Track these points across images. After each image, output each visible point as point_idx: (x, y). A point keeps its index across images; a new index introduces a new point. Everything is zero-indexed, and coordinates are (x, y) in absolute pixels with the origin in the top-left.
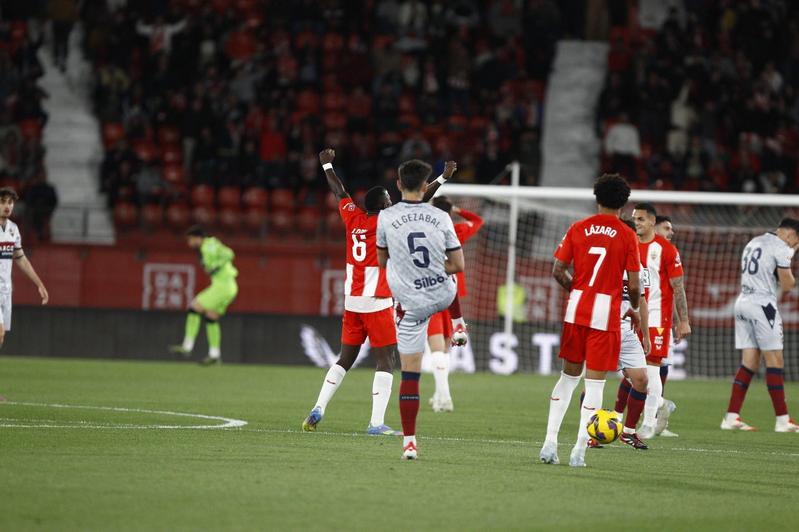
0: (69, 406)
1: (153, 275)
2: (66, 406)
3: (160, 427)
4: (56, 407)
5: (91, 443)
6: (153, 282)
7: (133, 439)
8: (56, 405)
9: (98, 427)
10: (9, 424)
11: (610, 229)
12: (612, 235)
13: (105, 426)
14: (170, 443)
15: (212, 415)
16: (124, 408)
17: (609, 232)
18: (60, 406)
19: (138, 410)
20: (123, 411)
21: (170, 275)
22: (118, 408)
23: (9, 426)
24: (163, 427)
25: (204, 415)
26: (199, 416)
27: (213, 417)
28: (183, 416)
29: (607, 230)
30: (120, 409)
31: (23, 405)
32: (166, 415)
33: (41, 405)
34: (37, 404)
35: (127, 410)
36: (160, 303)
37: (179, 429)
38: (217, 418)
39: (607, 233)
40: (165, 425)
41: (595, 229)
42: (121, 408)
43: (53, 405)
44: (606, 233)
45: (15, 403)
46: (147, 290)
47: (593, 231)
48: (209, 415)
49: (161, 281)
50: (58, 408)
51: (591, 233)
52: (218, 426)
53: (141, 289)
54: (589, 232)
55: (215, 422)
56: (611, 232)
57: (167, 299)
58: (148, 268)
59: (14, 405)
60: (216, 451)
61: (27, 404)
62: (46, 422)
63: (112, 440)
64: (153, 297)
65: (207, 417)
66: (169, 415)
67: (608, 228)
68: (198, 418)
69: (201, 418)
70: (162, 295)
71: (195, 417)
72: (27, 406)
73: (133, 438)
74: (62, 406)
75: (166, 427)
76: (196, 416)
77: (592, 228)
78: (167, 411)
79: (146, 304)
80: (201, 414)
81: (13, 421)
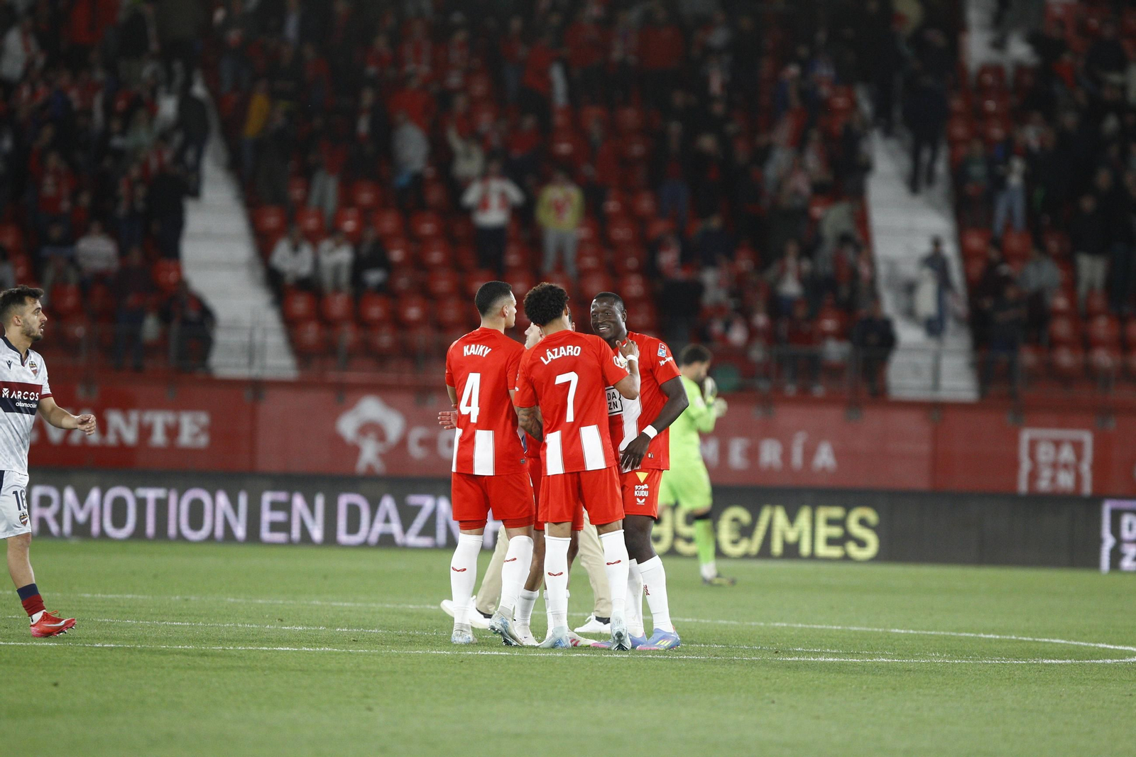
0: (915, 632)
1: (1033, 444)
2: (911, 632)
3: (1045, 661)
4: (897, 633)
5: (947, 684)
6: (1032, 455)
7: (1006, 679)
8: (897, 631)
9: (956, 661)
10: (830, 657)
11: (572, 347)
12: (576, 353)
13: (967, 660)
14: (1060, 684)
15: (1119, 645)
16: (994, 634)
17: (571, 351)
18: (903, 631)
19: (1013, 637)
20: (992, 638)
21: (1058, 444)
22: (984, 634)
23: (831, 659)
24: (1049, 661)
25: (1107, 644)
26: (1101, 645)
27: (1121, 648)
28: (1078, 646)
29: (568, 351)
30: (988, 636)
31: (850, 630)
32: (1052, 643)
33: (876, 630)
34: (870, 629)
35: (998, 637)
36: (1044, 485)
37: (1072, 664)
38: (1127, 648)
39: (570, 353)
40: (1051, 659)
41: (553, 353)
42: (990, 634)
43: (893, 630)
44: (568, 354)
45: (839, 627)
46: (1025, 466)
47: (551, 356)
48: (1114, 645)
49: (1045, 453)
50: (900, 633)
51: (550, 360)
52: (1128, 660)
53: (1015, 464)
54: (547, 359)
55: (1123, 654)
56: (573, 351)
57: (1053, 479)
58: (1026, 435)
59: (837, 630)
60: (1126, 696)
61: (855, 628)
62: (882, 654)
63: (976, 680)
64: (1034, 476)
65: (1112, 647)
66: (1057, 643)
67: (568, 347)
68: (1099, 648)
69: (1104, 649)
70: (1046, 473)
71: (1094, 647)
72: (855, 632)
73: (1007, 676)
74: (906, 631)
75: (1053, 661)
76: (1097, 645)
77: (549, 353)
78: (1054, 638)
79: (1023, 486)
80: (1103, 643)
81: (836, 653)
